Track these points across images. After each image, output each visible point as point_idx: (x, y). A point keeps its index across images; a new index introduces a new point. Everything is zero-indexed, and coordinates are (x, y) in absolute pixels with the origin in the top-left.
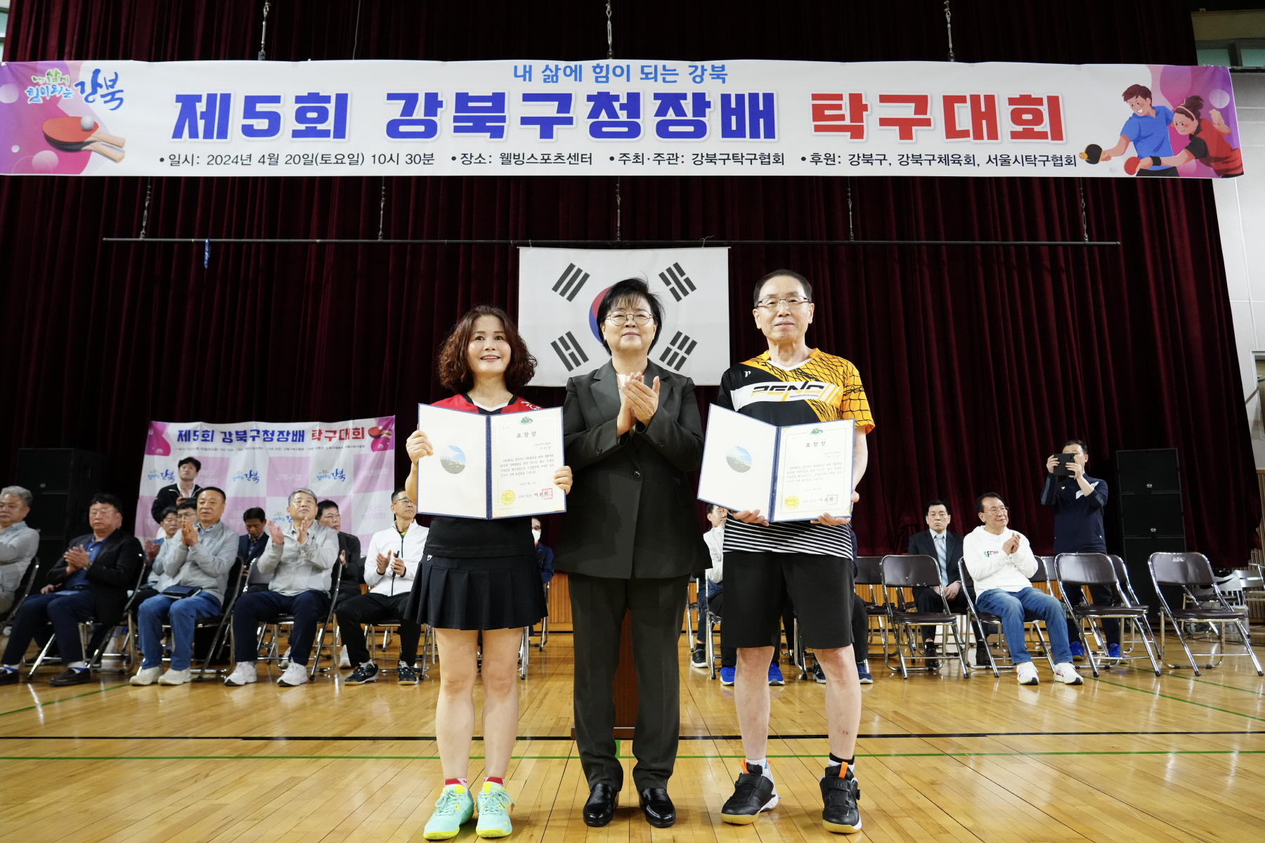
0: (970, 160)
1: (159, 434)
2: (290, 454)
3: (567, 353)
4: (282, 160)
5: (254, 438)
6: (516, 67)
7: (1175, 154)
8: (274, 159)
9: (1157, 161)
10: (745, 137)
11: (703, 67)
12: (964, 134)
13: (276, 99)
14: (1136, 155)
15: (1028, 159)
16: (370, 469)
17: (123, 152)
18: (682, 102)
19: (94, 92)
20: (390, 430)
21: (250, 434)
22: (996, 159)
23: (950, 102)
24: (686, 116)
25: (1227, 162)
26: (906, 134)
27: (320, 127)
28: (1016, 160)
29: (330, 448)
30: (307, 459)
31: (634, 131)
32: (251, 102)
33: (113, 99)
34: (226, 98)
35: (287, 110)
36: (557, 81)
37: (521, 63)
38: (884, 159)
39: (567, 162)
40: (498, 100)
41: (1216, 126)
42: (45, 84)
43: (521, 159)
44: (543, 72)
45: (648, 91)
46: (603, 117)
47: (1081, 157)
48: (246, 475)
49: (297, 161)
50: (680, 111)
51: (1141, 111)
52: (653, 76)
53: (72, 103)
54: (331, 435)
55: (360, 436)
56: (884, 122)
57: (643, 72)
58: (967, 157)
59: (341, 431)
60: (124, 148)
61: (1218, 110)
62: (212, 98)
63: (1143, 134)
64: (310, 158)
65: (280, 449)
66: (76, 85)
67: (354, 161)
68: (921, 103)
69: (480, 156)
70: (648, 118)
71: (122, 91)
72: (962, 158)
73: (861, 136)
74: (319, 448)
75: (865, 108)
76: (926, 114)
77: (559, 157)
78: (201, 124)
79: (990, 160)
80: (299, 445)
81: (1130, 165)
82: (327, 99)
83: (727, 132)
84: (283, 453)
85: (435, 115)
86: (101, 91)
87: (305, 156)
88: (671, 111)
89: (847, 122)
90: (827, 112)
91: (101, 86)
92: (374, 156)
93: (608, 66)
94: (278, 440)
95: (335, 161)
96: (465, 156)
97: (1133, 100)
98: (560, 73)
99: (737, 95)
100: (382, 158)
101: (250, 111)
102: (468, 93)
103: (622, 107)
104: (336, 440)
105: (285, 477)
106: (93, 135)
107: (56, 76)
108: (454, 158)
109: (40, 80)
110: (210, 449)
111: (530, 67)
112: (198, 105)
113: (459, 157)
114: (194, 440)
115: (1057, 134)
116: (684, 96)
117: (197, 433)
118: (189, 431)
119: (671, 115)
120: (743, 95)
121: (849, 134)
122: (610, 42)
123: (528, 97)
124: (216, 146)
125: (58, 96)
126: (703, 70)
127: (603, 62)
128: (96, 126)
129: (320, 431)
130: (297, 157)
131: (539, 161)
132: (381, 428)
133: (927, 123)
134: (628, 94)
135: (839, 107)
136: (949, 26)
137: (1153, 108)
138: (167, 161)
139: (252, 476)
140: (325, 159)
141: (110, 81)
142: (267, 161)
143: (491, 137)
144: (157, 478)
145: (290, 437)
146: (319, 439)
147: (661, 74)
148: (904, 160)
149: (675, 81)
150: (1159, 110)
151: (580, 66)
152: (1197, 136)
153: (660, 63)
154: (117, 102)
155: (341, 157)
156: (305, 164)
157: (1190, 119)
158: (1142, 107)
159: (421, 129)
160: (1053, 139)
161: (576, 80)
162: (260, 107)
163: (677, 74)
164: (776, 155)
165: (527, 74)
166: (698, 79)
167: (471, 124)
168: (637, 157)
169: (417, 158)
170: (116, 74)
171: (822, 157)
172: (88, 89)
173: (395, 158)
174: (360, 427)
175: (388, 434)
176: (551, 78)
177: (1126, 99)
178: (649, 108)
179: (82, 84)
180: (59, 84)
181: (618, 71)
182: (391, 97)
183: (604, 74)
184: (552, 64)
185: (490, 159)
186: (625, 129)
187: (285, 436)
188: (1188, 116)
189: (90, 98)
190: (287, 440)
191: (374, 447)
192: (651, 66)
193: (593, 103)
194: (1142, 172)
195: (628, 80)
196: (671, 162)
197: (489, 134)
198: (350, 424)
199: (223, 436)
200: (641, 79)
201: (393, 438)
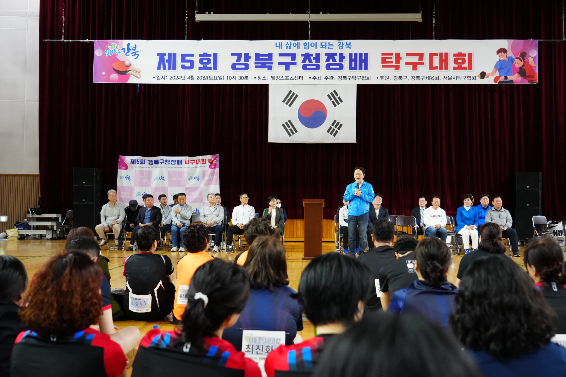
0: (437, 78)
1: (123, 161)
2: (177, 169)
3: (288, 129)
4: (196, 78)
5: (162, 163)
6: (276, 43)
7: (513, 75)
8: (193, 78)
9: (506, 78)
10: (357, 69)
11: (343, 43)
12: (436, 68)
13: (192, 55)
14: (499, 75)
15: (459, 78)
16: (209, 176)
17: (141, 74)
18: (335, 56)
19: (128, 52)
20: (217, 160)
21: (160, 161)
22: (447, 77)
23: (432, 55)
24: (336, 62)
25: (533, 78)
26: (415, 68)
27: (208, 66)
28: (454, 78)
29: (193, 167)
30: (184, 171)
31: (318, 68)
32: (183, 56)
33: (135, 55)
34: (175, 54)
35: (196, 59)
36: (291, 49)
37: (278, 41)
38: (406, 78)
39: (294, 79)
40: (270, 56)
41: (530, 64)
42: (111, 49)
43: (278, 78)
44: (286, 45)
45: (323, 52)
46: (307, 62)
47: (478, 77)
48: (160, 178)
49: (201, 78)
50: (334, 60)
51: (502, 58)
52: (325, 46)
53: (121, 56)
54: (193, 162)
55: (205, 162)
56: (407, 64)
57: (321, 45)
58: (436, 77)
59: (197, 160)
60: (141, 73)
61: (532, 57)
62: (170, 54)
63: (502, 67)
64: (205, 77)
65: (172, 167)
66: (122, 49)
67: (221, 78)
68: (421, 56)
69: (264, 77)
70: (323, 63)
71: (138, 52)
72: (435, 77)
73: (398, 69)
74: (189, 167)
75: (401, 58)
76: (422, 60)
77: (292, 77)
78: (167, 64)
79: (444, 78)
80: (180, 166)
81: (496, 79)
82: (210, 55)
83: (351, 68)
84: (174, 169)
85: (248, 61)
86: (131, 52)
87: (204, 77)
88: (331, 60)
89: (394, 64)
90: (387, 60)
91: (131, 50)
92: (227, 77)
93: (309, 43)
94: (172, 164)
95: (214, 78)
96: (259, 77)
97: (500, 54)
98: (292, 45)
99: (355, 54)
100: (230, 77)
101: (183, 60)
102: (259, 53)
103: (314, 58)
104: (195, 164)
105: (175, 179)
106: (130, 68)
107: (115, 46)
108: (255, 78)
109: (110, 47)
110: (144, 167)
111: (281, 43)
112: (165, 57)
113: (257, 77)
114: (137, 163)
115: (470, 68)
116: (336, 54)
117: (138, 161)
118: (135, 160)
119: (331, 62)
120: (357, 54)
121: (394, 68)
122: (310, 33)
123: (281, 55)
124: (172, 73)
125: (116, 53)
126: (343, 44)
127: (307, 41)
128: (130, 65)
129: (188, 160)
130: (201, 77)
131: (285, 79)
132: (213, 159)
133: (423, 64)
134: (316, 53)
135: (391, 58)
136: (434, 25)
137: (507, 57)
138: (156, 78)
139: (162, 178)
140: (211, 78)
141: (134, 48)
142: (191, 78)
143: (268, 70)
144: (123, 179)
145: (176, 163)
146: (188, 164)
147: (328, 46)
148: (413, 78)
149: (333, 49)
150: (509, 58)
151: (299, 43)
152: (523, 68)
153: (327, 41)
154: (136, 56)
155: (216, 77)
156: (204, 79)
157: (521, 61)
158: (503, 57)
159: (243, 67)
160: (468, 70)
161: (297, 48)
162: (187, 58)
163: (334, 46)
164: (368, 77)
165: (280, 46)
166: (341, 48)
167: (261, 65)
168: (319, 77)
169: (242, 77)
170: (136, 45)
171: (384, 77)
172: (126, 51)
173: (235, 78)
174: (204, 159)
175: (216, 162)
176: (289, 48)
177: (497, 54)
178: (323, 58)
179: (124, 49)
180: (116, 49)
181: (313, 45)
182: (233, 54)
183: (307, 46)
184: (289, 41)
185: (268, 78)
186: (315, 67)
187: (174, 162)
188: (520, 60)
189: (127, 54)
190: (175, 164)
191: (210, 167)
192: (324, 43)
193: (304, 57)
194: (500, 82)
195: (316, 48)
196: (331, 79)
197: (267, 69)
198: (200, 158)
199: (149, 162)
200: (321, 48)
201: (218, 163)
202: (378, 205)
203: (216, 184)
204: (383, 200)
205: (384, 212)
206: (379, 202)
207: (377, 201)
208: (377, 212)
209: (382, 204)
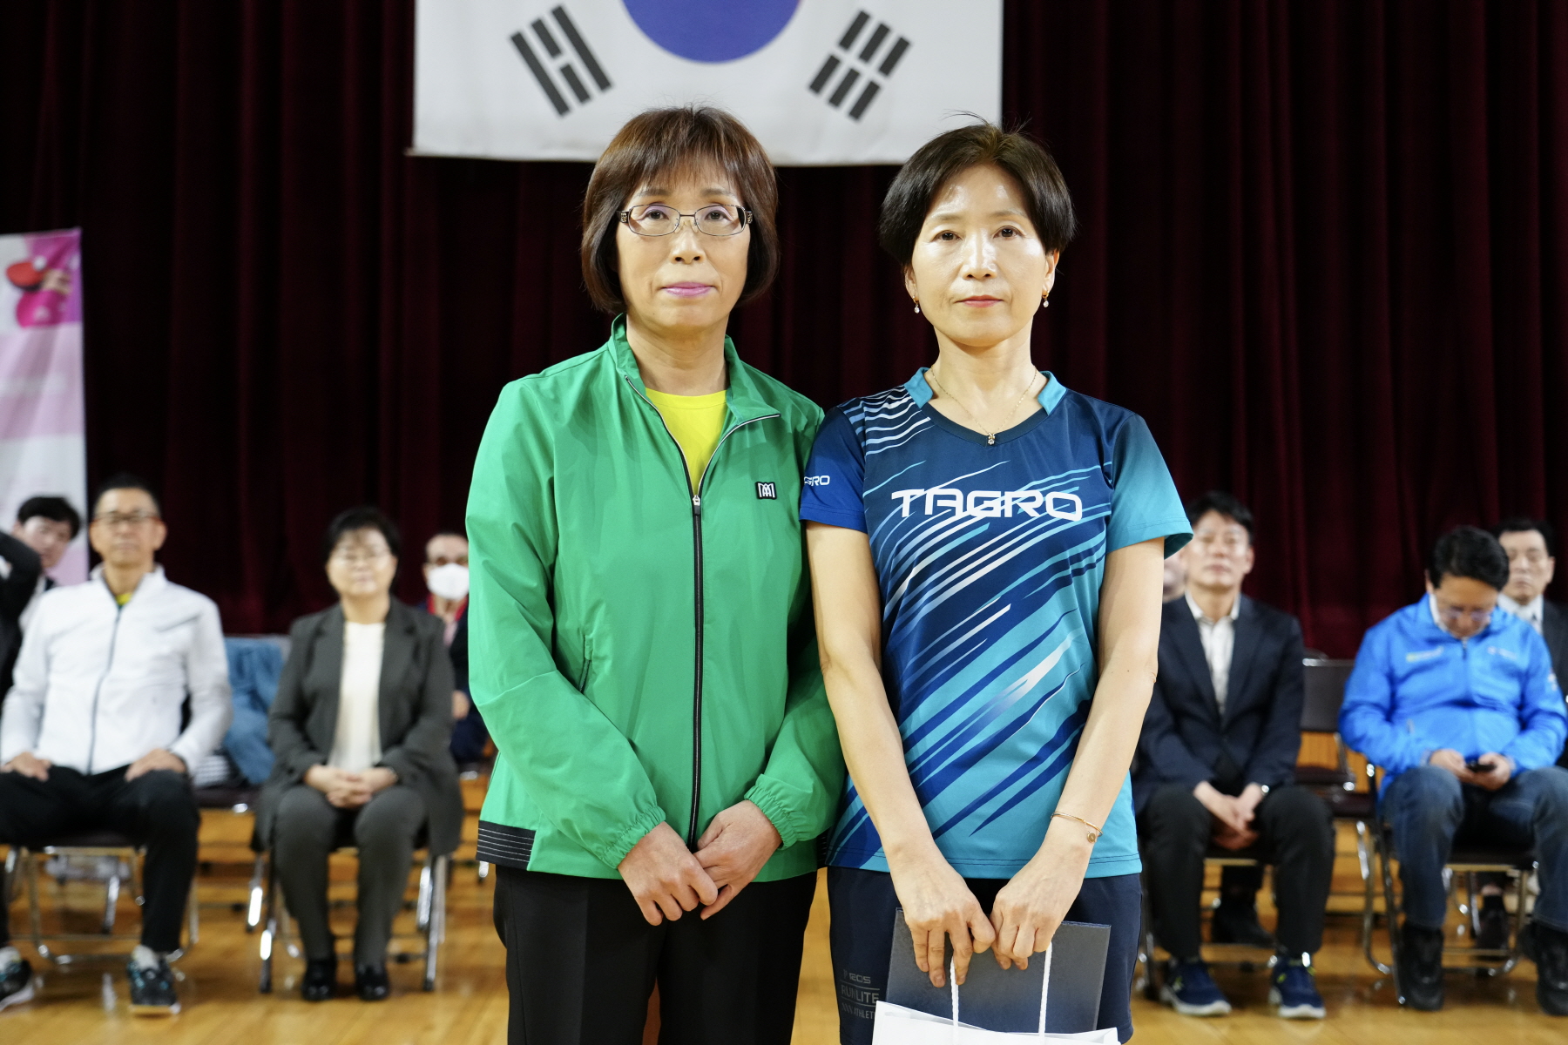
3: (552, 67)
16: (15, 372)
20: (67, 270)
132: (40, 263)
175: (62, 282)
191: (22, 314)
201: (73, 291)
202: (1219, 590)
203: (61, 430)
204: (1257, 544)
205: (1272, 647)
206: (1226, 563)
207: (1210, 561)
208: (1218, 646)
209: (1249, 585)
